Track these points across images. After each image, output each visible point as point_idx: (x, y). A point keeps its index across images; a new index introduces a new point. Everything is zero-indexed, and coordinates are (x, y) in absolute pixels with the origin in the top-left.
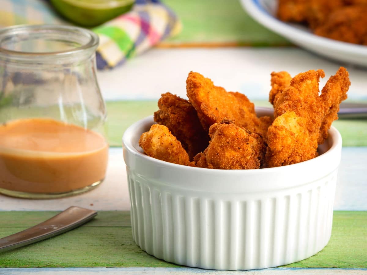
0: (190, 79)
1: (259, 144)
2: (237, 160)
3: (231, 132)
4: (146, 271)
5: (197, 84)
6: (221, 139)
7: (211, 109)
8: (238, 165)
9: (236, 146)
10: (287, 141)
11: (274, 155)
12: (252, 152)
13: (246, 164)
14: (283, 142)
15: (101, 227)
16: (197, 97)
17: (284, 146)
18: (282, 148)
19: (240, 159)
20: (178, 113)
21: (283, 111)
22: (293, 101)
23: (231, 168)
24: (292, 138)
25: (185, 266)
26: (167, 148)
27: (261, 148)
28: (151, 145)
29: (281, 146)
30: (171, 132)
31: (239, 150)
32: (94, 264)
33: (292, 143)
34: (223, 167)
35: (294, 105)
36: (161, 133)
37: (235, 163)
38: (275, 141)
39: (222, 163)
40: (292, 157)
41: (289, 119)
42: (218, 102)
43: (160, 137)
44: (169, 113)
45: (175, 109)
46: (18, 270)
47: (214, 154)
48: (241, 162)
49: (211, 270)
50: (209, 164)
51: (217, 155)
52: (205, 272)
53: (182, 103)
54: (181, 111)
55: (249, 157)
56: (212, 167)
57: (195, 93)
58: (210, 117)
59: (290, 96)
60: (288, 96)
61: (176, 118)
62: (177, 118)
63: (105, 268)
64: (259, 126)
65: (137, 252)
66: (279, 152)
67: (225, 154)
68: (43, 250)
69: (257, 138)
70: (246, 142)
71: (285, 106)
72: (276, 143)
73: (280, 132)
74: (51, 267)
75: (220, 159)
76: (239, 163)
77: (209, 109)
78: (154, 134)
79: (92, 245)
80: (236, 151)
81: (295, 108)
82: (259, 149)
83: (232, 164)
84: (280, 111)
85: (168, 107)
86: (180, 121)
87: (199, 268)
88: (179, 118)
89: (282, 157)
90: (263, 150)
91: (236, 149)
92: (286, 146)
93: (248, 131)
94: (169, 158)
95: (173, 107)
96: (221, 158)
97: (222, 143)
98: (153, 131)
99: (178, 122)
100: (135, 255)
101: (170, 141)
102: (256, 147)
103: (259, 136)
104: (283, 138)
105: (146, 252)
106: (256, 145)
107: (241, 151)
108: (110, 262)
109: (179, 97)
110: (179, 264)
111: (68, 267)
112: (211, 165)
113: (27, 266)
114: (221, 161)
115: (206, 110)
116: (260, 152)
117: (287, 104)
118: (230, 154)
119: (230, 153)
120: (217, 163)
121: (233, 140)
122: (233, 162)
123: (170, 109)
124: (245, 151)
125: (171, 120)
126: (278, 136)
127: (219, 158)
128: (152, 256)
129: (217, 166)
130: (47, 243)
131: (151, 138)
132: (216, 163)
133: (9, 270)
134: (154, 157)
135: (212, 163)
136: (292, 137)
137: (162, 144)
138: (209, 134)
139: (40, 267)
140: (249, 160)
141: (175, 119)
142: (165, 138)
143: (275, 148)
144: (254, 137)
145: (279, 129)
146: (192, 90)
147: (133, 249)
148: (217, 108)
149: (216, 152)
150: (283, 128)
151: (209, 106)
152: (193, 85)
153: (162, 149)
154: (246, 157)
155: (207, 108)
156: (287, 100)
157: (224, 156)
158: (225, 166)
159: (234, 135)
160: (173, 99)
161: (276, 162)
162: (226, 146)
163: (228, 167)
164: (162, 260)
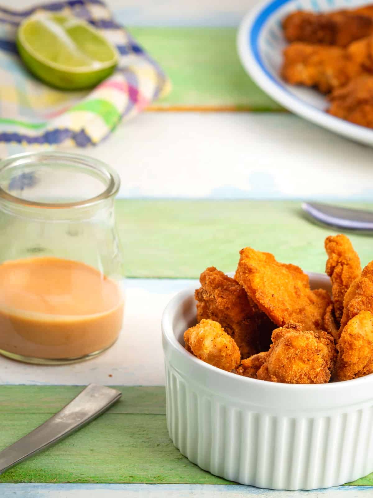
0: (244, 262)
1: (329, 352)
2: (306, 373)
3: (301, 344)
4: (193, 491)
5: (253, 270)
6: (289, 350)
7: (267, 297)
8: (306, 378)
9: (306, 358)
10: (364, 352)
11: (347, 367)
12: (322, 363)
13: (315, 377)
14: (359, 354)
15: (127, 414)
16: (252, 284)
17: (361, 358)
18: (358, 360)
19: (308, 372)
20: (227, 298)
21: (356, 309)
22: (367, 297)
23: (297, 382)
24: (369, 348)
25: (236, 483)
26: (220, 351)
27: (332, 356)
28: (202, 347)
29: (357, 358)
30: (223, 329)
31: (308, 362)
32: (131, 479)
33: (369, 353)
34: (289, 381)
35: (368, 302)
36: (215, 333)
37: (303, 376)
38: (350, 353)
39: (288, 376)
40: (367, 367)
41: (365, 321)
42: (273, 284)
43: (213, 339)
44: (216, 296)
45: (222, 291)
46: (46, 487)
47: (279, 366)
48: (310, 375)
49: (267, 490)
50: (272, 376)
51: (282, 368)
52: (261, 493)
53: (232, 285)
54: (229, 295)
55: (319, 369)
56: (276, 379)
57: (249, 279)
58: (266, 307)
59: (364, 290)
60: (361, 290)
61: (224, 302)
62: (226, 303)
63: (145, 484)
64: (315, 304)
65: (177, 458)
66: (354, 364)
67: (292, 367)
68: (68, 453)
69: (328, 344)
70: (317, 352)
71: (358, 303)
72: (352, 355)
73: (356, 343)
74: (82, 483)
75: (286, 372)
76: (307, 376)
77: (265, 296)
78: (207, 336)
79: (123, 446)
80: (305, 363)
81: (370, 305)
82: (330, 359)
83: (300, 378)
84: (353, 310)
85: (214, 288)
86: (229, 306)
87: (253, 486)
88: (228, 303)
89: (357, 368)
90: (335, 359)
91: (306, 361)
92: (362, 357)
93: (317, 335)
94: (222, 361)
95: (220, 288)
96: (288, 371)
97: (289, 355)
98: (204, 331)
99: (226, 307)
100: (176, 463)
101: (225, 343)
102: (327, 356)
103: (330, 342)
104: (359, 349)
105: (187, 458)
106: (327, 354)
107: (310, 363)
108: (149, 476)
109: (227, 276)
110: (229, 480)
111: (102, 483)
112: (274, 377)
113: (55, 480)
114: (287, 374)
115: (261, 299)
116: (331, 361)
117: (360, 301)
118: (298, 367)
119: (298, 365)
120: (282, 375)
121: (303, 352)
122: (301, 375)
123: (217, 291)
124: (315, 362)
125: (217, 303)
126: (354, 347)
127: (284, 370)
128: (196, 465)
129: (282, 380)
130: (71, 441)
131: (203, 340)
132: (280, 375)
133: (35, 486)
134: (205, 361)
135: (275, 375)
136: (369, 346)
137: (215, 346)
138: (272, 339)
139: (70, 483)
140: (319, 372)
141: (223, 304)
142: (219, 340)
143: (350, 360)
144: (324, 344)
145: (355, 339)
146: (247, 276)
147: (171, 452)
148: (273, 295)
149: (282, 364)
150: (359, 337)
151: (265, 293)
152: (247, 270)
153: (215, 351)
154: (316, 369)
155: (263, 297)
156: (360, 294)
157: (291, 369)
158: (291, 379)
159: (305, 346)
160: (220, 280)
161: (349, 374)
162: (294, 358)
163: (294, 381)
164: (208, 472)
